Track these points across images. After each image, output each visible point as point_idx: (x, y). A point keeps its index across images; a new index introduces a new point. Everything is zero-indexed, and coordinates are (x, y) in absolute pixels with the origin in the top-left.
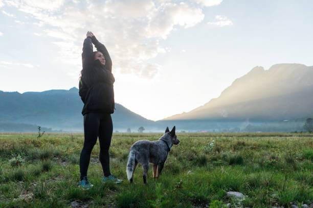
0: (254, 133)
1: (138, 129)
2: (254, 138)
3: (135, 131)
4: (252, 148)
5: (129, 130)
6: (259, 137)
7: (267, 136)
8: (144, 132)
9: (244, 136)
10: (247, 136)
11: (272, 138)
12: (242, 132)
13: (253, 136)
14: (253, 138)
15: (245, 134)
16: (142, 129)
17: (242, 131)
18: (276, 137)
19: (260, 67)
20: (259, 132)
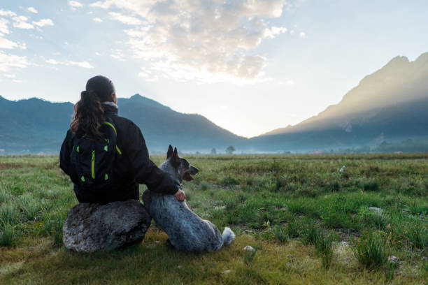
0: (391, 154)
1: (226, 149)
2: (391, 161)
3: (222, 152)
4: (388, 175)
5: (214, 150)
6: (399, 160)
7: (409, 158)
8: (234, 153)
9: (376, 158)
10: (381, 158)
11: (416, 160)
12: (374, 153)
13: (389, 158)
14: (388, 162)
15: (377, 156)
16: (231, 149)
17: (373, 151)
18: (422, 160)
19: (403, 57)
20: (398, 153)
